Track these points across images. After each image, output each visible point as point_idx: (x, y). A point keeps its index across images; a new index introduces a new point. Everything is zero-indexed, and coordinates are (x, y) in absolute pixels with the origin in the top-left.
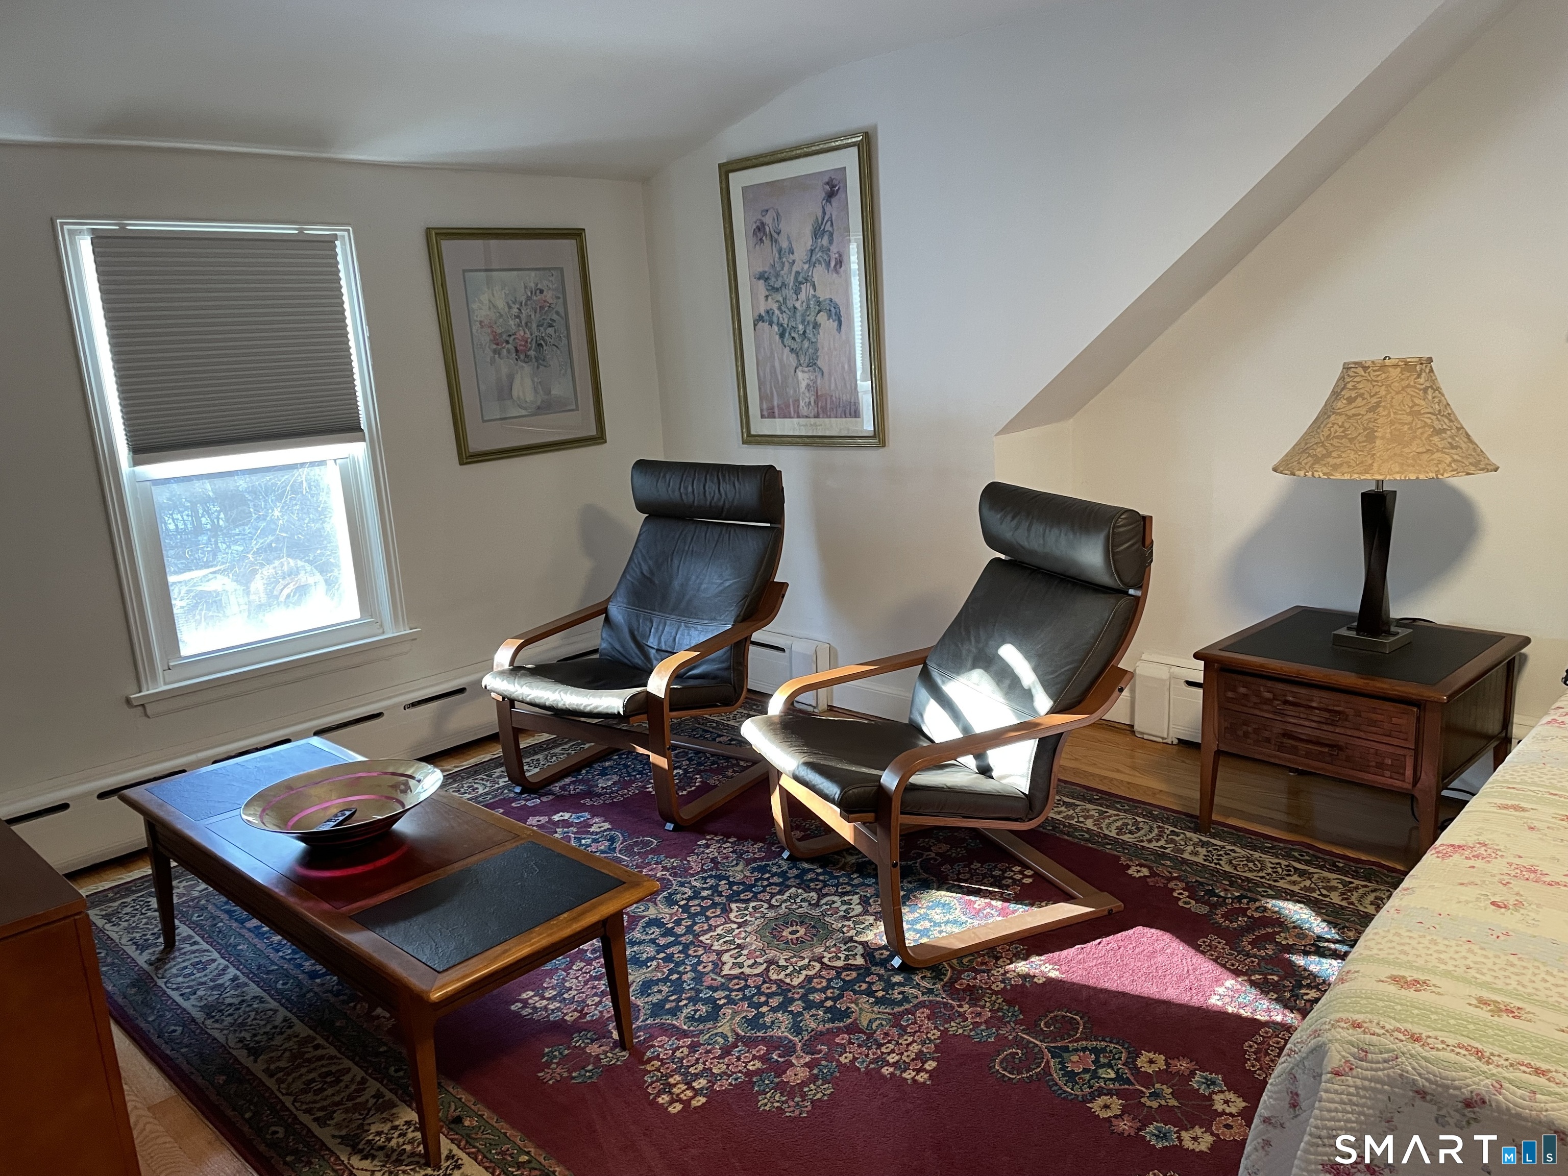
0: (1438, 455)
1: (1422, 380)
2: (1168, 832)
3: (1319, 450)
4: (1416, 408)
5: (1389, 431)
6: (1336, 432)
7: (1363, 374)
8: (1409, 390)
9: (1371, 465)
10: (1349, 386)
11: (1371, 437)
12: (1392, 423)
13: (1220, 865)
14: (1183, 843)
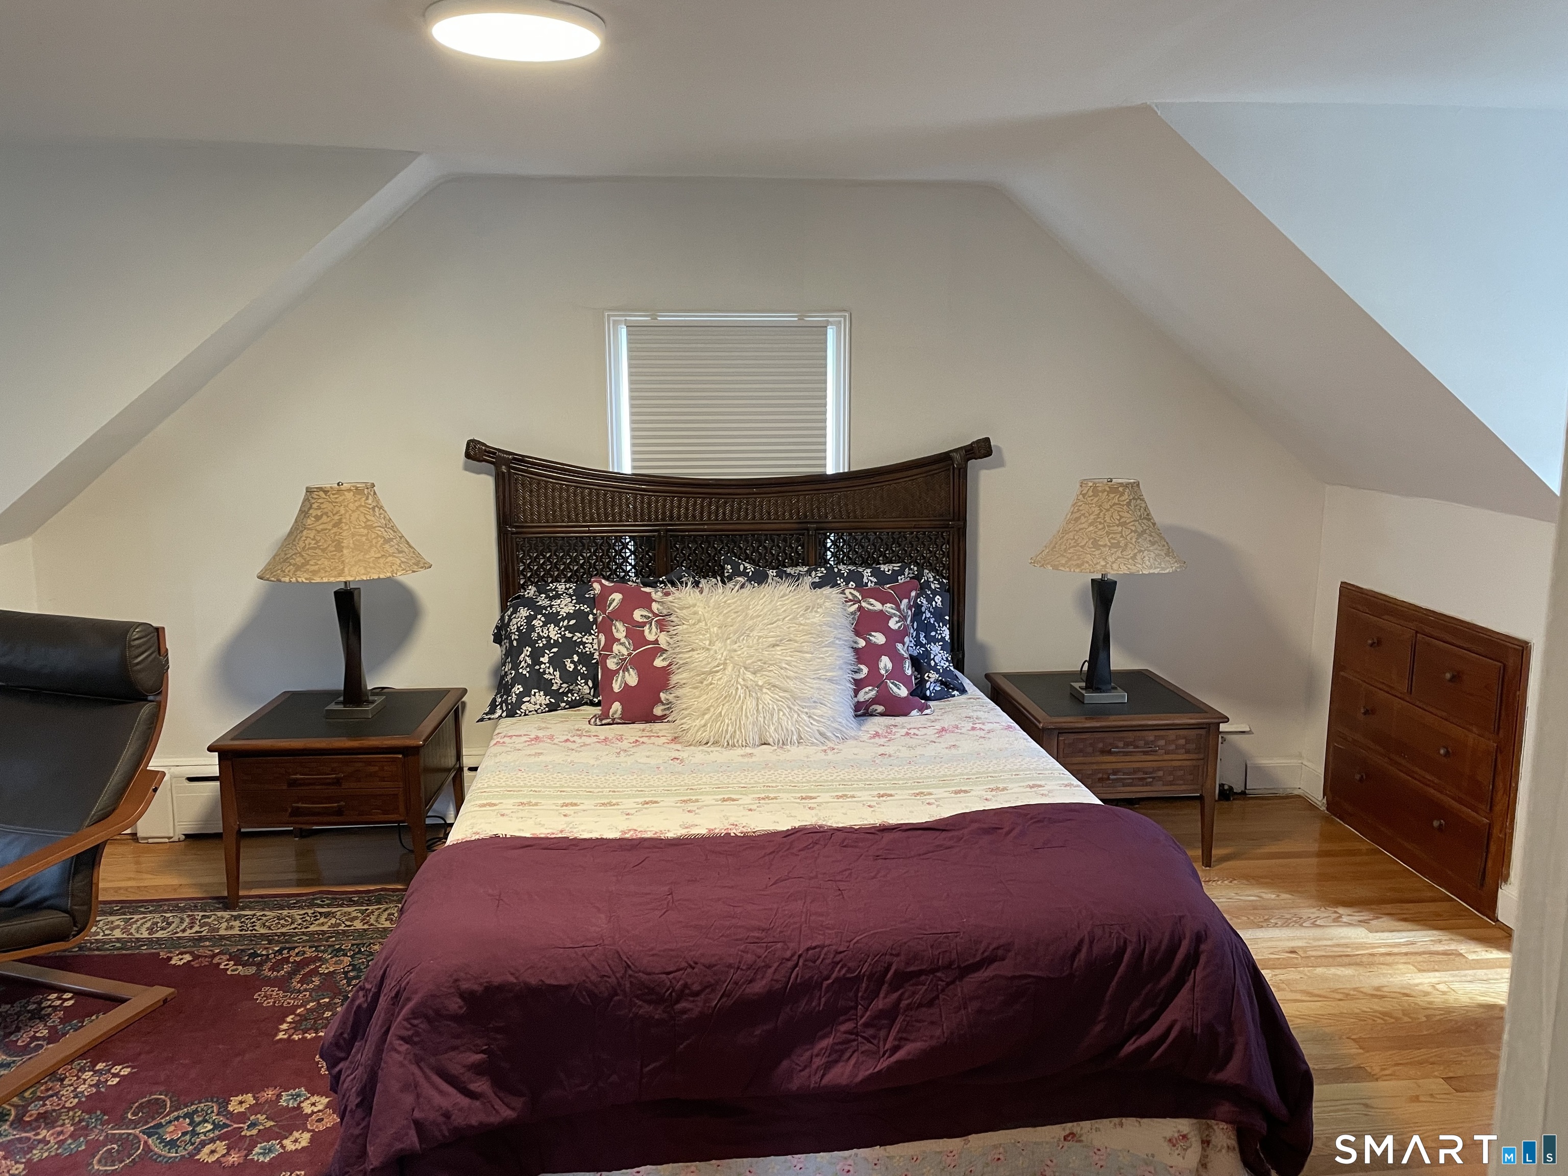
0: (390, 559)
1: (370, 501)
2: (199, 918)
3: (298, 559)
4: (369, 523)
5: (351, 542)
6: (310, 544)
7: (324, 496)
8: (362, 509)
9: (343, 569)
10: (315, 506)
11: (339, 547)
12: (353, 535)
13: (255, 930)
14: (216, 923)
